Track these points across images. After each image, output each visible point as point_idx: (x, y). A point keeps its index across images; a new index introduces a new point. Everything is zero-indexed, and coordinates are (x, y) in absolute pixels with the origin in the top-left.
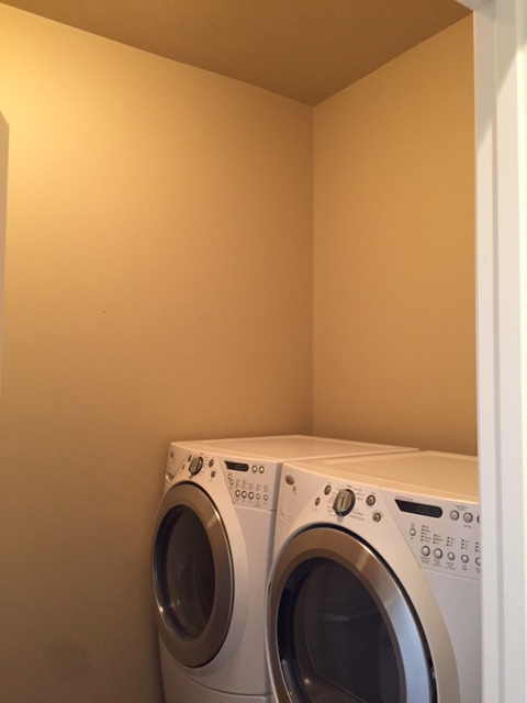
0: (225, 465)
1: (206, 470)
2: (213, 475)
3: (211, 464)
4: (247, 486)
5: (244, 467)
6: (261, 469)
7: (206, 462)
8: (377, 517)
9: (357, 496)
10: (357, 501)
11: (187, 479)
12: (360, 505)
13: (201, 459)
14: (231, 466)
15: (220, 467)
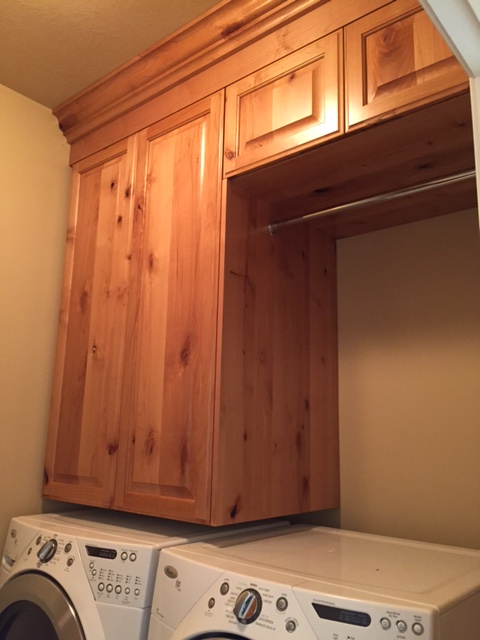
0: (85, 551)
1: (61, 557)
2: (70, 562)
3: (68, 549)
4: (114, 578)
5: (110, 554)
6: (132, 557)
7: (61, 547)
8: (291, 626)
9: (263, 598)
10: (264, 604)
11: (35, 567)
12: (268, 609)
13: (54, 541)
14: (94, 551)
15: (79, 553)
